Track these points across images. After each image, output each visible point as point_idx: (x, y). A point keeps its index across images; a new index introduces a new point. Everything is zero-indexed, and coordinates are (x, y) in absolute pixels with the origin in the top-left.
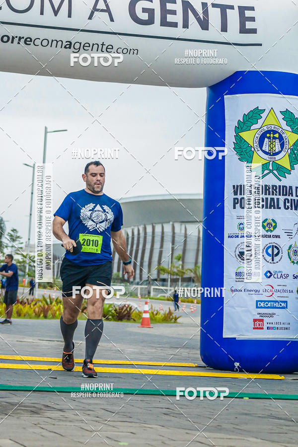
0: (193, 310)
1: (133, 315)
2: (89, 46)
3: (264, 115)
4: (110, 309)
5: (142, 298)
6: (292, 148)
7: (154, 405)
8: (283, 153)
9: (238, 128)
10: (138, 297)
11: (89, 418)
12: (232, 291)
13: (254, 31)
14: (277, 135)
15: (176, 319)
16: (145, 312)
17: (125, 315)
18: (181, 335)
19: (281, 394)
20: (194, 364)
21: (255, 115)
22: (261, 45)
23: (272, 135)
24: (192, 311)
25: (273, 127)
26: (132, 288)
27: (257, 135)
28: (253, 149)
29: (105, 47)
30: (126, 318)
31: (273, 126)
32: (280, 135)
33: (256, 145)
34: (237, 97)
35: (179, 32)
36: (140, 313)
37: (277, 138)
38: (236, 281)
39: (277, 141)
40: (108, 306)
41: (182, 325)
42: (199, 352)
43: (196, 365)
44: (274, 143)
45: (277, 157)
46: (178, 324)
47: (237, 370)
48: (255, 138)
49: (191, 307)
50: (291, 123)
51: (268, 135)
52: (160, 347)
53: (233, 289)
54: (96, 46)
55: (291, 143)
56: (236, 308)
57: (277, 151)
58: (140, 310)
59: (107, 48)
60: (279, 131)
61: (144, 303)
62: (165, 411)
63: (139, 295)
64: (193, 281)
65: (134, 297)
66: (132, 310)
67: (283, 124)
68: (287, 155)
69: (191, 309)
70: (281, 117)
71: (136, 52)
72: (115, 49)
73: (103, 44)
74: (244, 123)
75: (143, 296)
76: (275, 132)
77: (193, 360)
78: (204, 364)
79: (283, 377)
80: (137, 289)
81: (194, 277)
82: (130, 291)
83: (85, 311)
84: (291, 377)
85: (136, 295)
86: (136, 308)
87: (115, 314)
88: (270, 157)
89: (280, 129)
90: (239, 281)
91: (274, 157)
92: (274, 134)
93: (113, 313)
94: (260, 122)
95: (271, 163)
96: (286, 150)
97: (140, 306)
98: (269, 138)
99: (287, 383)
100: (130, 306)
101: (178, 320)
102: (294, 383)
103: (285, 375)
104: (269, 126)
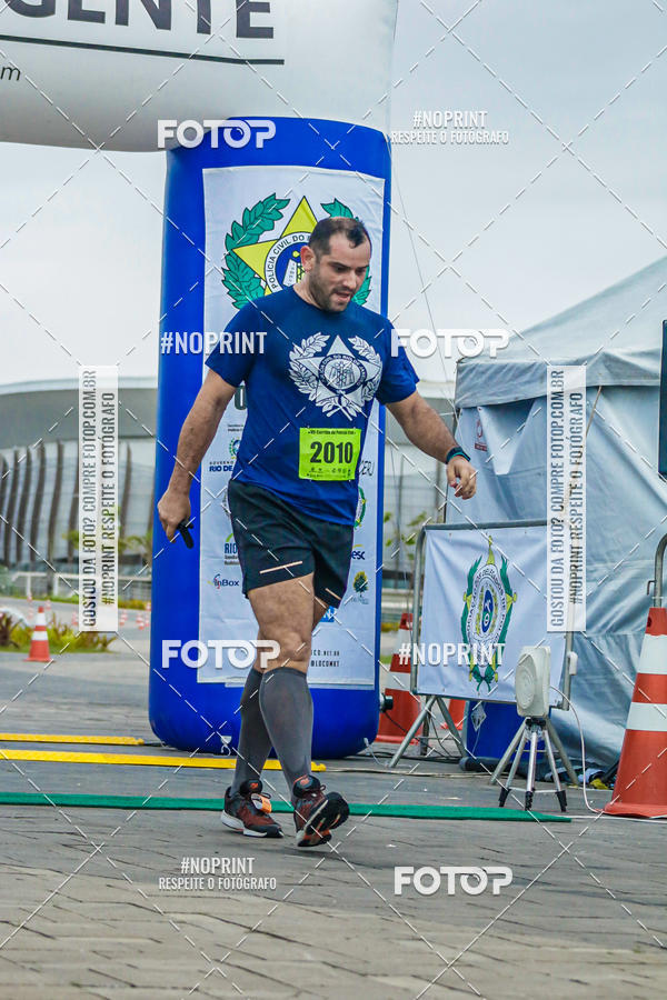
0: (142, 624)
1: (13, 637)
3: (287, 212)
5: (34, 599)
7: (44, 826)
9: (233, 238)
10: (26, 598)
12: (217, 583)
13: (267, 33)
15: (105, 644)
16: (39, 628)
18: (114, 677)
20: (137, 738)
21: (268, 211)
22: (281, 62)
24: (141, 628)
25: (306, 237)
26: (15, 576)
27: (272, 254)
28: (263, 284)
31: (306, 235)
33: (271, 274)
34: (230, 172)
35: (108, 32)
36: (29, 630)
38: (226, 563)
41: (118, 656)
42: (146, 713)
43: (141, 741)
46: (111, 655)
47: (226, 753)
48: (269, 259)
49: (140, 619)
51: (296, 254)
52: (67, 704)
53: (220, 579)
56: (226, 620)
58: (28, 622)
61: (36, 609)
62: (68, 838)
63: (29, 593)
64: (143, 563)
65: (18, 597)
66: (13, 625)
69: (139, 622)
71: (15, 73)
74: (245, 227)
75: (38, 595)
77: (135, 731)
78: (157, 740)
79: (321, 766)
80: (22, 579)
81: (146, 555)
82: (10, 584)
84: (340, 766)
85: (22, 593)
86: (21, 620)
90: (231, 563)
94: (279, 225)
97: (29, 617)
98: (298, 260)
99: (331, 779)
100: (8, 616)
101: (111, 646)
102: (346, 779)
103: (328, 762)
104: (298, 235)
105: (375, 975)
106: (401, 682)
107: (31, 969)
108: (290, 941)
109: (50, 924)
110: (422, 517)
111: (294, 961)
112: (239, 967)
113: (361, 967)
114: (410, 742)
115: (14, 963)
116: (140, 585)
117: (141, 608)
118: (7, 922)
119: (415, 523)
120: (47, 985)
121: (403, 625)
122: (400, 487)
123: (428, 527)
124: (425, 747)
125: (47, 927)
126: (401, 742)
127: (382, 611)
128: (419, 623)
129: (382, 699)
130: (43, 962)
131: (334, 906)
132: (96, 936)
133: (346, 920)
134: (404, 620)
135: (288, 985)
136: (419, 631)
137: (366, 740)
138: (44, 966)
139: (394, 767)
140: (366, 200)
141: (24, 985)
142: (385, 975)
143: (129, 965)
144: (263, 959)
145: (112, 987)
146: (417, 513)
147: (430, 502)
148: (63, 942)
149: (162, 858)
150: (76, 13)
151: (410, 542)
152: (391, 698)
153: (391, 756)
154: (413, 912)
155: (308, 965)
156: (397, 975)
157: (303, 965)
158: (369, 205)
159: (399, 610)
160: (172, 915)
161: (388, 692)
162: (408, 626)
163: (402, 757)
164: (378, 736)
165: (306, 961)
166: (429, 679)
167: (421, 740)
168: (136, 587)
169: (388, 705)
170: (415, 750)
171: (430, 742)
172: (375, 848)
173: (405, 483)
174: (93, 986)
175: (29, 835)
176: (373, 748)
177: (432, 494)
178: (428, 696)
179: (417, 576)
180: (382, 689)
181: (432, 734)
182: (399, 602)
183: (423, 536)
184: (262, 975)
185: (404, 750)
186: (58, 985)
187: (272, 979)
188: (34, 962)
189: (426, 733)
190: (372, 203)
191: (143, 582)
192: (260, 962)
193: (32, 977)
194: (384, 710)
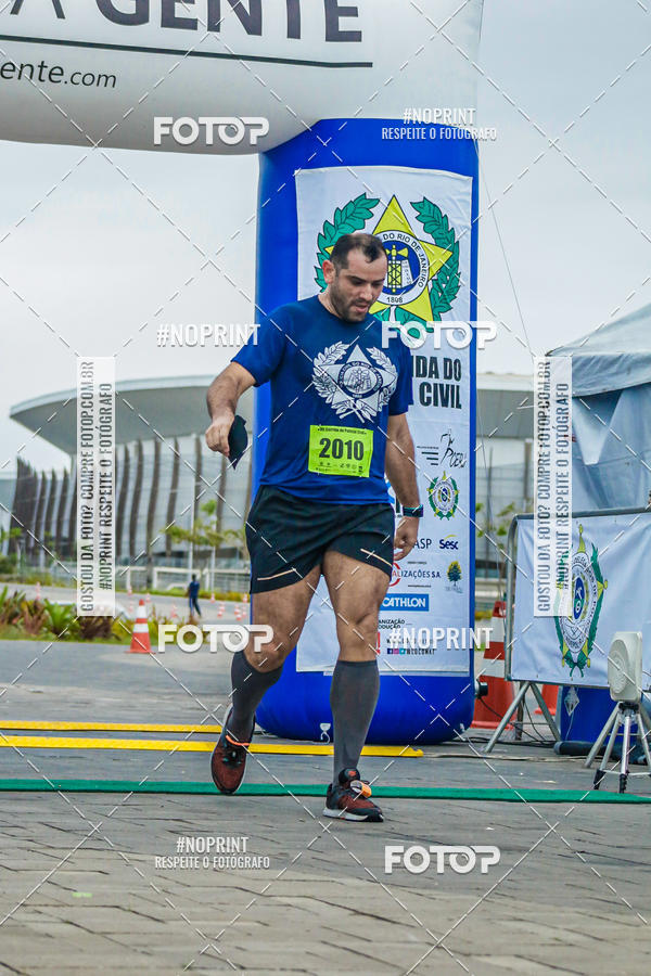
0: (239, 616)
1: (115, 629)
2: (14, 70)
3: (377, 211)
4: (68, 616)
5: (134, 591)
6: (435, 277)
7: (150, 813)
8: (417, 290)
9: (325, 237)
10: (126, 591)
11: (13, 842)
13: (355, 36)
14: (404, 252)
16: (140, 621)
17: (98, 629)
18: (213, 667)
19: (415, 786)
21: (358, 210)
22: (369, 65)
23: (394, 253)
24: (238, 619)
25: (396, 236)
29: (46, 72)
30: (100, 633)
31: (396, 233)
32: (411, 251)
34: (321, 173)
35: (200, 39)
36: (130, 623)
37: (405, 258)
39: (406, 263)
40: (62, 610)
44: (399, 269)
45: (406, 297)
47: (325, 740)
49: (238, 611)
50: (434, 227)
51: (386, 252)
52: (169, 694)
54: (27, 70)
55: (435, 269)
57: (405, 284)
58: (129, 615)
59: (51, 73)
60: (409, 244)
61: (137, 602)
62: (174, 825)
63: (129, 587)
64: (241, 556)
67: (418, 228)
68: (426, 294)
69: (236, 613)
70: (412, 214)
71: (111, 80)
72: (67, 77)
73: (42, 66)
74: (336, 226)
75: (137, 589)
76: (400, 246)
79: (419, 752)
80: (122, 573)
81: (242, 548)
83: (14, 621)
84: (437, 751)
85: (122, 587)
86: (122, 613)
87: (78, 625)
88: (390, 296)
89: (412, 240)
91: (398, 297)
92: (398, 249)
93: (74, 625)
95: (393, 308)
96: (424, 283)
97: (130, 610)
98: (389, 257)
99: (429, 764)
102: (442, 765)
103: (425, 748)
104: (388, 233)
105: (479, 955)
106: (495, 668)
107: (143, 952)
108: (394, 922)
109: (160, 909)
110: (511, 507)
111: (399, 942)
112: (345, 949)
113: (465, 948)
114: (505, 727)
115: (126, 946)
116: (237, 577)
117: (239, 599)
118: (117, 907)
119: (504, 513)
120: (158, 967)
121: (496, 613)
122: (489, 478)
123: (520, 517)
124: (520, 732)
125: (157, 911)
126: (496, 728)
127: (476, 600)
128: (512, 610)
129: (477, 685)
130: (154, 945)
131: (435, 888)
132: (206, 920)
133: (448, 901)
134: (498, 608)
135: (394, 966)
136: (512, 618)
137: (462, 726)
138: (156, 949)
139: (490, 751)
140: (455, 198)
141: (136, 967)
142: (488, 955)
143: (238, 948)
144: (369, 941)
145: (222, 969)
146: (506, 504)
147: (519, 493)
148: (173, 926)
149: (268, 843)
150: (169, 20)
151: (502, 532)
152: (485, 684)
153: (486, 741)
154: (512, 893)
155: (414, 946)
156: (500, 955)
157: (408, 946)
158: (458, 203)
159: (491, 598)
160: (279, 898)
161: (482, 678)
162: (501, 613)
163: (498, 742)
164: (473, 722)
165: (409, 942)
166: (522, 665)
167: (515, 725)
168: (233, 579)
169: (483, 691)
170: (509, 735)
171: (525, 728)
172: (474, 831)
173: (494, 474)
174: (203, 968)
175: (136, 822)
176: (468, 733)
177: (520, 485)
178: (522, 682)
179: (510, 565)
180: (477, 676)
181: (526, 719)
182: (491, 590)
183: (514, 525)
184: (368, 957)
185: (499, 735)
186: (169, 968)
187: (378, 960)
188: (145, 946)
189: (520, 718)
190: (460, 201)
191: (240, 575)
192: (366, 943)
193: (144, 960)
194: (479, 697)
